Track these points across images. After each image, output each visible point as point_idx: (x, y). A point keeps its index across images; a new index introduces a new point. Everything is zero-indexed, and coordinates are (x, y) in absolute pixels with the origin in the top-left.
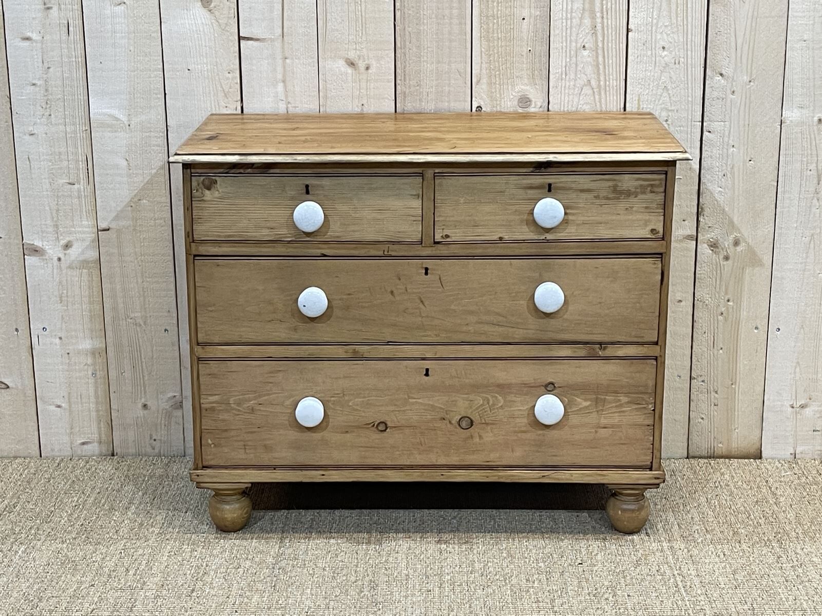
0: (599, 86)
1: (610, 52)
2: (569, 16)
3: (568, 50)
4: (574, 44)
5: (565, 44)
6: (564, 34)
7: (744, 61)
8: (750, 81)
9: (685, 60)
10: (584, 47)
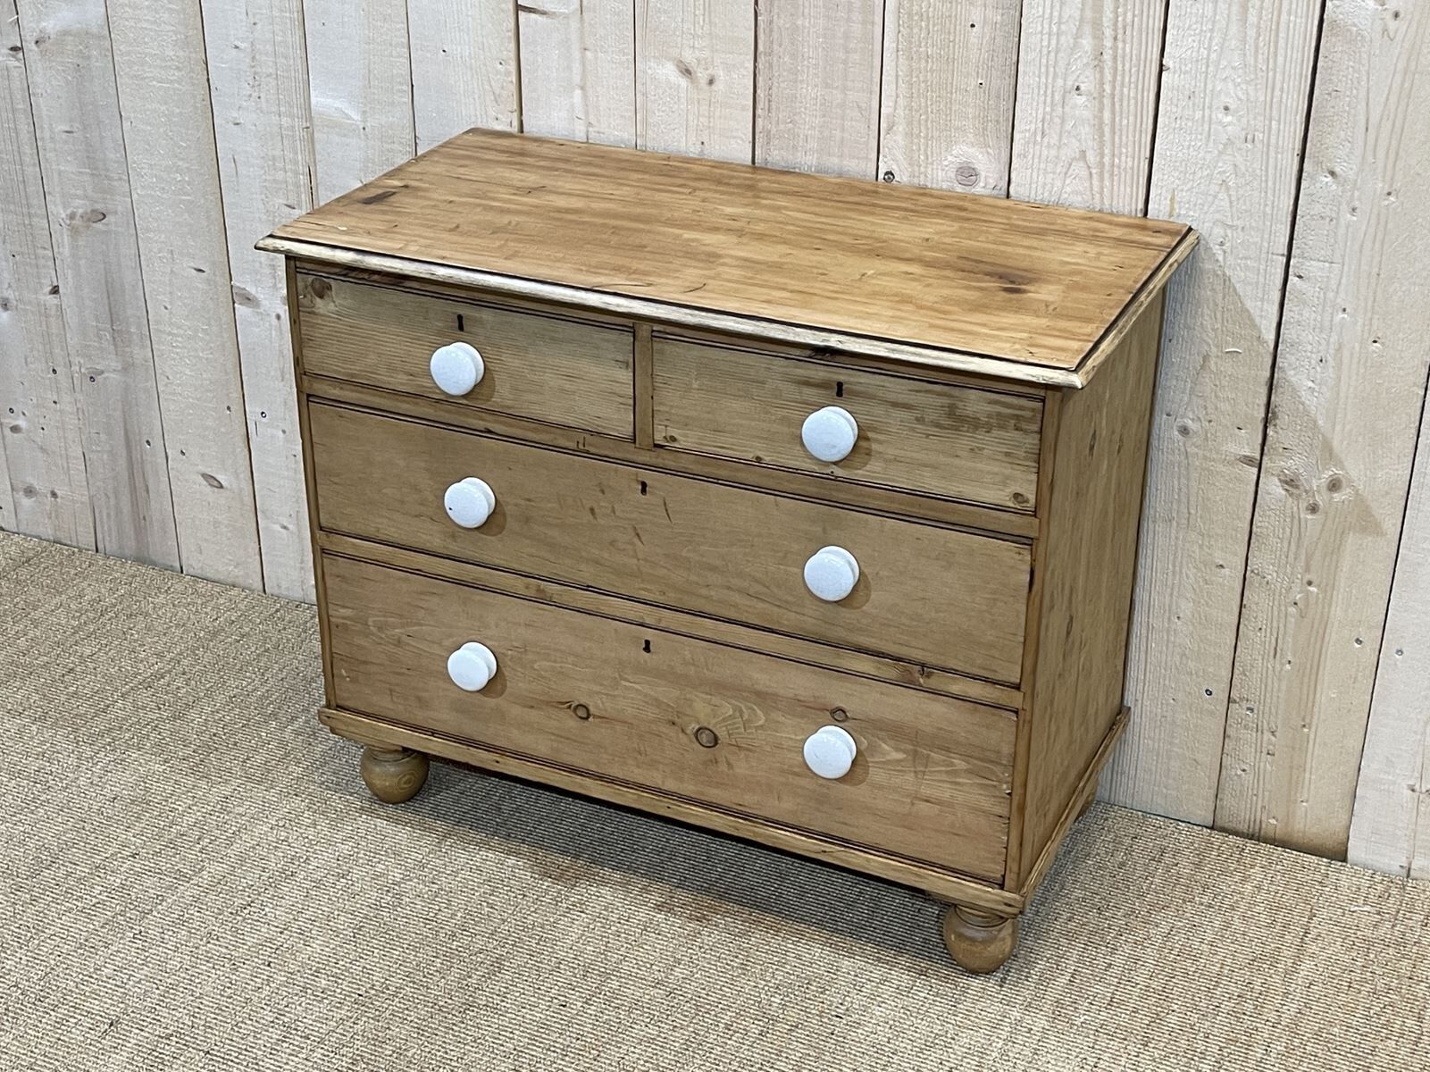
0: (1101, 164)
1: (1125, 103)
2: (1055, 29)
3: (1049, 92)
4: (1060, 82)
5: (1043, 80)
6: (1044, 61)
7: (1381, 153)
8: (1389, 194)
9: (1266, 135)
10: (1078, 89)
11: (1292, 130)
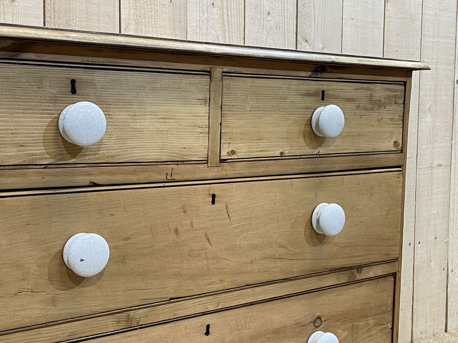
9: (283, 25)
10: (213, 4)
11: (292, 22)
